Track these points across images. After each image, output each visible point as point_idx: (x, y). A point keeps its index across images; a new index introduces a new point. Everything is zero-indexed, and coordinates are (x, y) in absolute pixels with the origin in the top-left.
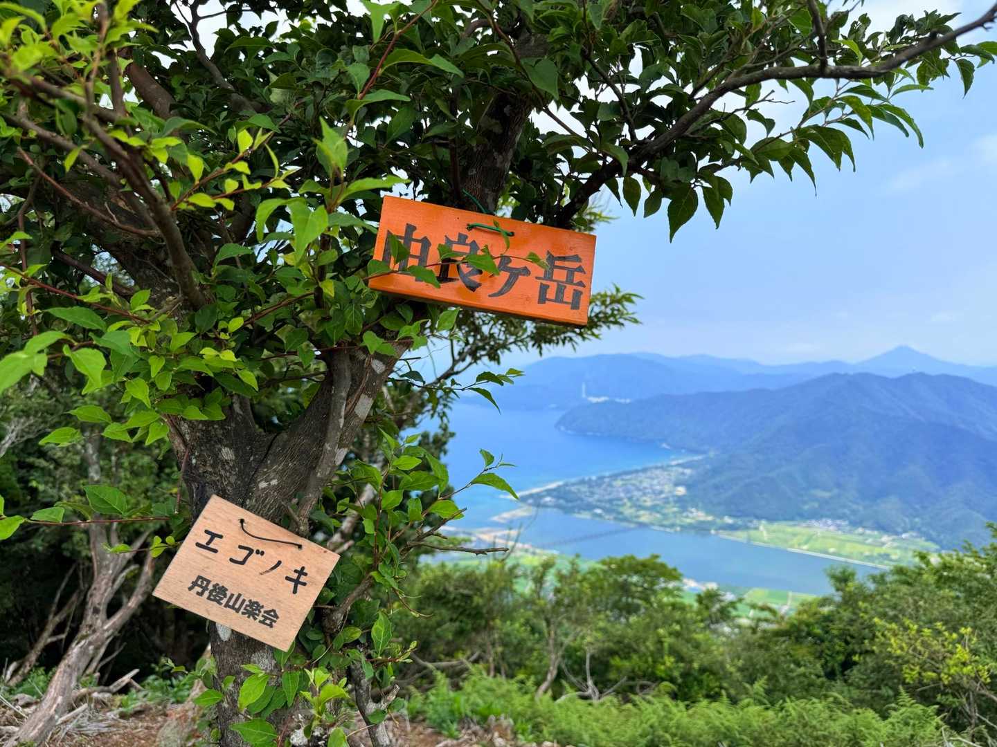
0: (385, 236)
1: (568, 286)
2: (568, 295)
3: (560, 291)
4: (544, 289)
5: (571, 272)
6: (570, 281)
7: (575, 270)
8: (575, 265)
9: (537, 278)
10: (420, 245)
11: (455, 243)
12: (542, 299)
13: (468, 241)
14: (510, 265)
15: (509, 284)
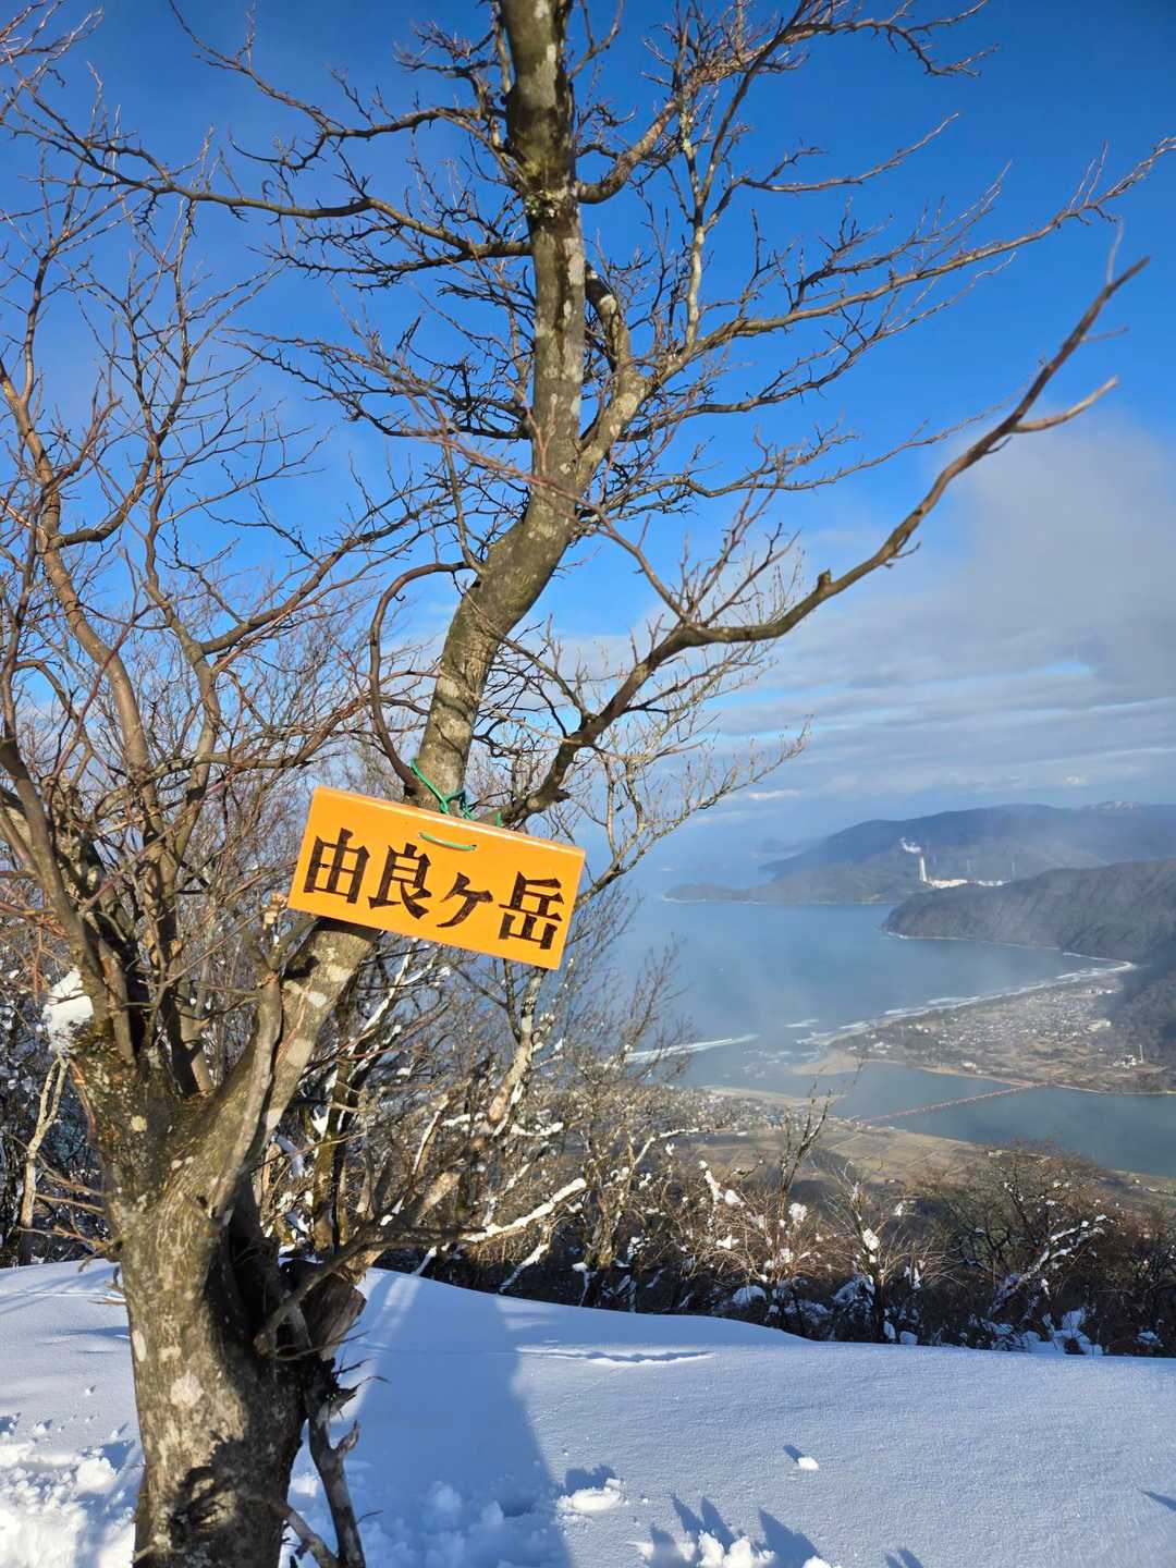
0: (313, 844)
1: (539, 918)
2: (538, 931)
3: (529, 922)
4: (508, 920)
5: (545, 900)
6: (542, 911)
7: (551, 898)
8: (550, 892)
9: (501, 906)
10: (356, 856)
11: (401, 855)
12: (505, 932)
13: (417, 854)
14: (466, 888)
15: (465, 912)
